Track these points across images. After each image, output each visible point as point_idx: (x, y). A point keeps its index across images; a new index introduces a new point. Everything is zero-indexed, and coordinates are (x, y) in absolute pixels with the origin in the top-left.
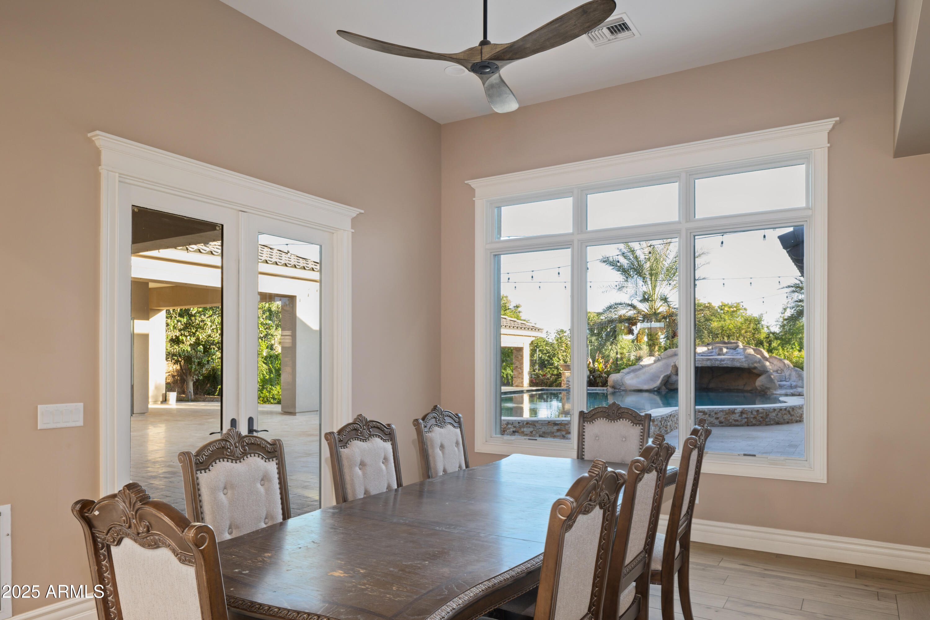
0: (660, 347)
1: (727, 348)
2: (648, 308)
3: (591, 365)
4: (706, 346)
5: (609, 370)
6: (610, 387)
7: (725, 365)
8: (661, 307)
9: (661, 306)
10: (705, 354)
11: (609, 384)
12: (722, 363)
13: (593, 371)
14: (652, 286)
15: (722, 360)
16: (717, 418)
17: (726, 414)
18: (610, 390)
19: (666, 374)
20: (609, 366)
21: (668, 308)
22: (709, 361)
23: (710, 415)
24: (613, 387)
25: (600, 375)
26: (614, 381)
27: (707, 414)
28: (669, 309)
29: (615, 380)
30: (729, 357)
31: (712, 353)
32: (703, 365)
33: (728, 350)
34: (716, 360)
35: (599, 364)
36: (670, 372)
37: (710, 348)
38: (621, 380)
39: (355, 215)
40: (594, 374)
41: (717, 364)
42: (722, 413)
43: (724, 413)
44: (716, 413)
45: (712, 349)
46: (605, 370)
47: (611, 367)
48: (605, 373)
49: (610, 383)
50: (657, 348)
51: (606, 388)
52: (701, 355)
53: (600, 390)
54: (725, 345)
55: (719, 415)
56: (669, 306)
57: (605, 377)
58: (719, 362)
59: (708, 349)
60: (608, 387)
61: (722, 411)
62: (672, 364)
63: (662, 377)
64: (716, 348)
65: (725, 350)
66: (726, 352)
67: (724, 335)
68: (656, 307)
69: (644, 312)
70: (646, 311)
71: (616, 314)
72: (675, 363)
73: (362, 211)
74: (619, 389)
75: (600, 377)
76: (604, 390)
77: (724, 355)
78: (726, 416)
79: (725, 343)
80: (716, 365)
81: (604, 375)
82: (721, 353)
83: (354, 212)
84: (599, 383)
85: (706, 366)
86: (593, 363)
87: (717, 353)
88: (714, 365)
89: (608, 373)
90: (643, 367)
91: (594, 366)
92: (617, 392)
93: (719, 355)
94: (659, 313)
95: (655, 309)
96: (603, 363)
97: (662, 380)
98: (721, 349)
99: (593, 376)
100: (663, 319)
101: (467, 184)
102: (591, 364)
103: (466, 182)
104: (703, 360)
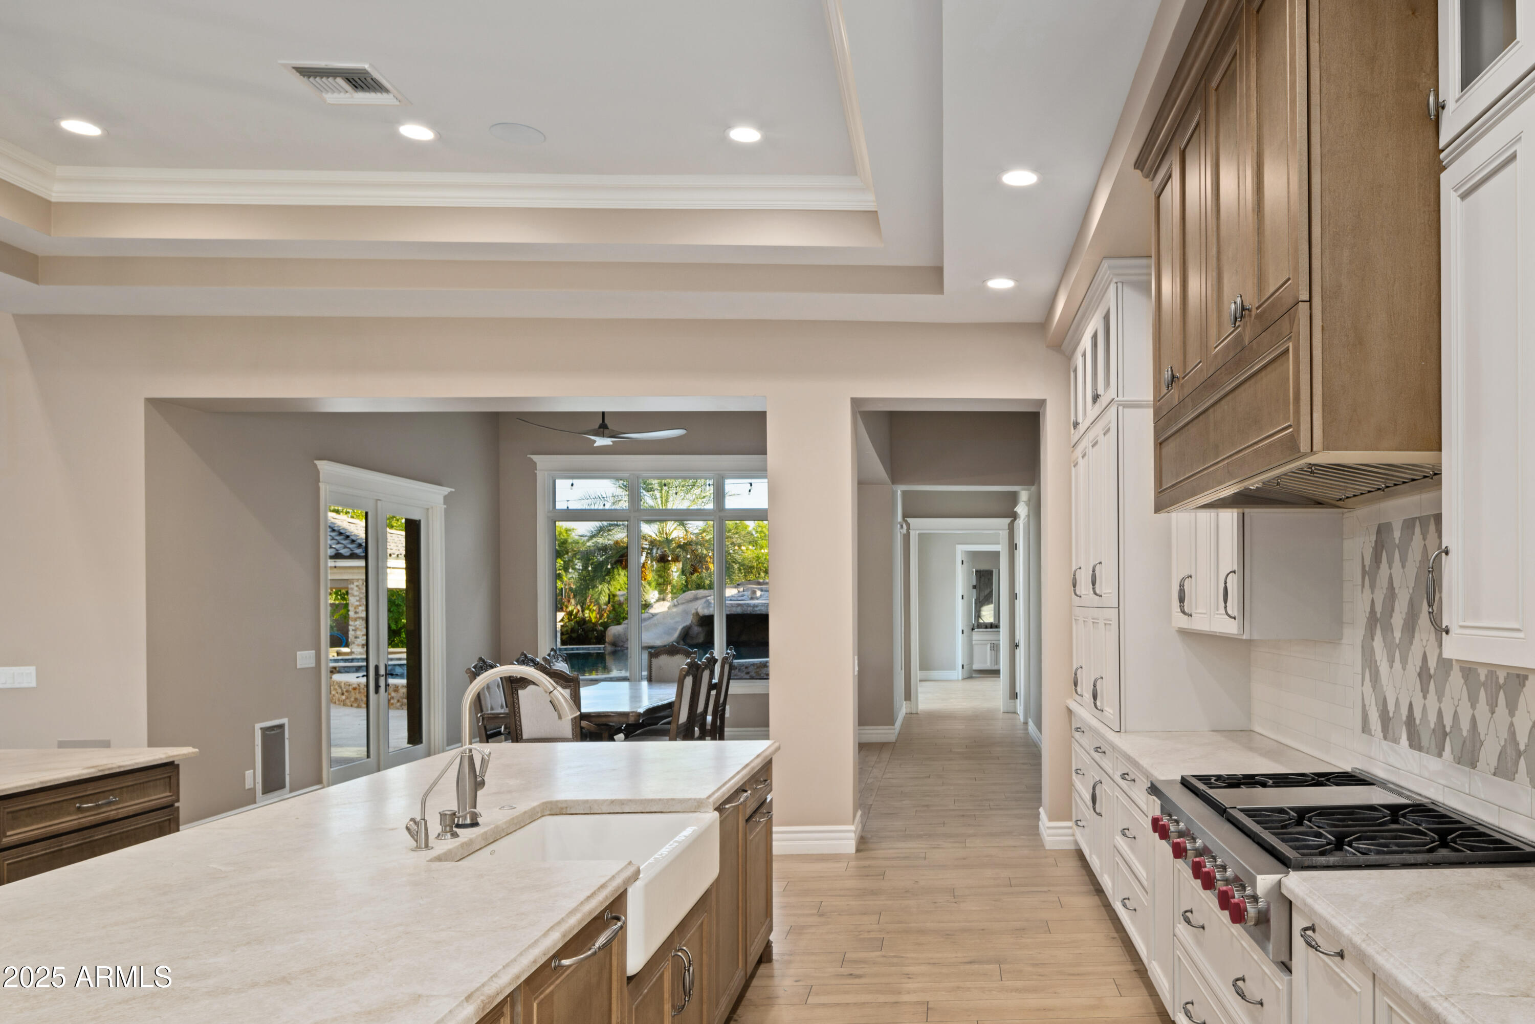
0: (673, 587)
1: (762, 590)
2: (656, 532)
3: (580, 615)
4: (735, 587)
5: (606, 620)
6: (609, 644)
7: (759, 612)
8: (675, 531)
9: (675, 529)
10: (734, 598)
11: (607, 640)
12: (756, 609)
13: (583, 622)
14: (662, 501)
15: (755, 606)
16: (748, 673)
17: (758, 668)
18: (609, 648)
19: (685, 625)
20: (606, 615)
21: (685, 533)
22: (739, 608)
23: (740, 669)
24: (614, 644)
25: (593, 628)
26: (614, 635)
27: (736, 668)
28: (686, 535)
29: (617, 634)
30: (764, 602)
31: (743, 596)
32: (732, 612)
33: (763, 593)
34: (749, 605)
35: (592, 613)
36: (690, 622)
37: (741, 589)
38: (625, 634)
39: (446, 493)
40: (584, 626)
41: (749, 610)
42: (752, 667)
43: (756, 667)
44: (746, 668)
45: (744, 591)
46: (601, 621)
47: (608, 617)
48: (602, 624)
49: (608, 638)
50: (669, 588)
51: (603, 646)
52: (729, 599)
53: (594, 649)
54: (759, 586)
55: (750, 669)
56: (686, 531)
57: (601, 631)
58: (751, 608)
59: (739, 592)
60: (607, 645)
61: (753, 664)
62: (693, 611)
63: (680, 628)
64: (748, 590)
65: (759, 593)
66: (761, 595)
67: (761, 570)
68: (667, 531)
69: (651, 536)
70: (654, 536)
71: (609, 540)
72: (697, 609)
73: (453, 490)
74: (622, 646)
75: (593, 630)
76: (599, 649)
77: (757, 599)
78: (758, 670)
79: (759, 584)
80: (749, 612)
81: (601, 628)
82: (754, 596)
83: (446, 490)
84: (591, 638)
85: (736, 613)
86: (583, 611)
87: (750, 597)
88: (745, 612)
89: (606, 626)
90: (654, 615)
91: (584, 615)
92: (619, 650)
93: (752, 598)
94: (673, 540)
95: (666, 534)
96: (597, 611)
97: (681, 632)
98: (754, 592)
99: (583, 630)
100: (678, 548)
101: (530, 458)
102: (580, 612)
103: (528, 456)
104: (732, 605)
